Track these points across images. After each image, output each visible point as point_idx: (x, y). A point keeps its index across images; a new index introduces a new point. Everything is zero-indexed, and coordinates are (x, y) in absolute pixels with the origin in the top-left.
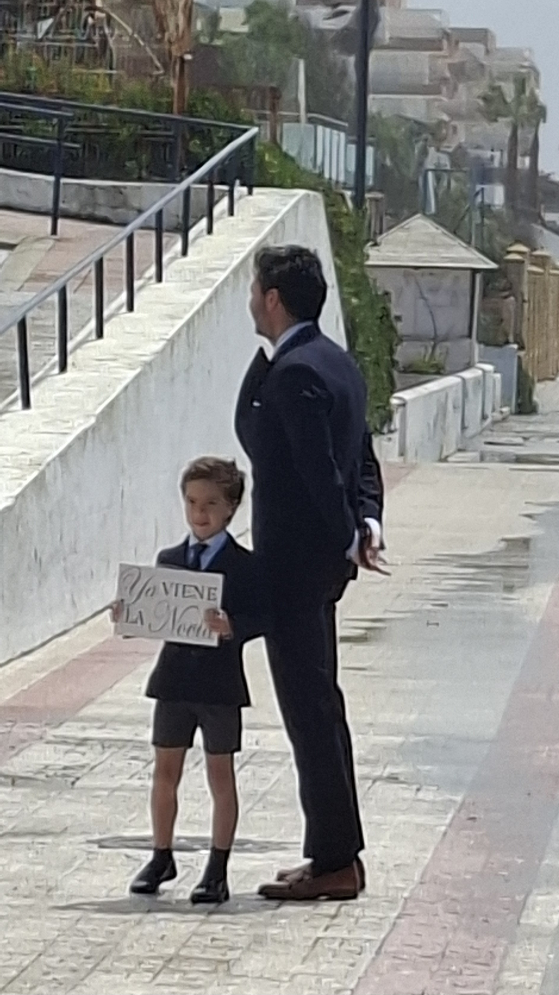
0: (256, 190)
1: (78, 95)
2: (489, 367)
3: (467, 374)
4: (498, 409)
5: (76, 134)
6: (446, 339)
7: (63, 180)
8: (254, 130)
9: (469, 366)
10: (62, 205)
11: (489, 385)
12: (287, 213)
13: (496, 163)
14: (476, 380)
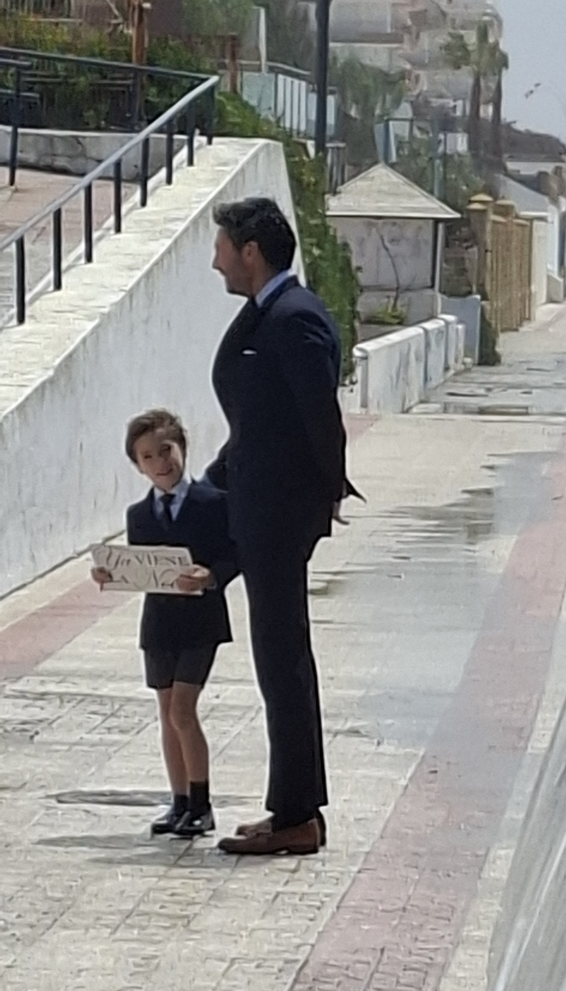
0: (215, 140)
1: (35, 44)
2: (451, 318)
3: (429, 325)
4: (460, 358)
5: (34, 83)
6: (408, 289)
7: (20, 130)
8: (214, 79)
9: (432, 317)
10: (19, 155)
11: (452, 334)
12: (248, 163)
13: (459, 113)
14: (440, 331)
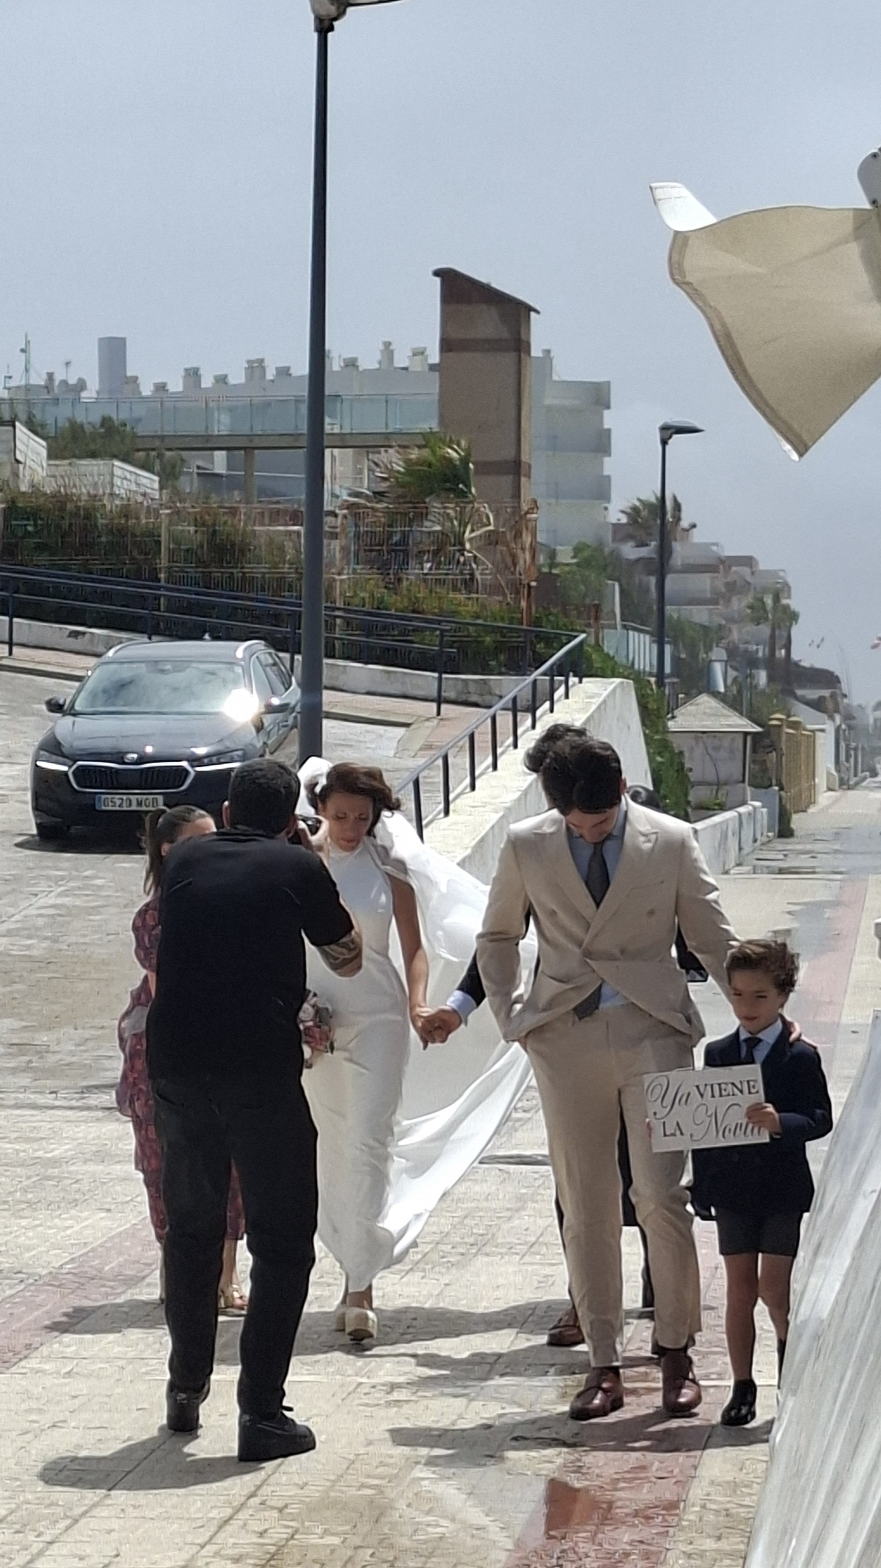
0: (585, 680)
1: (455, 613)
2: (757, 804)
3: (742, 810)
4: (765, 833)
5: (454, 642)
6: (726, 784)
7: (444, 676)
8: (583, 636)
9: (744, 803)
10: (443, 694)
11: (759, 816)
12: (608, 696)
13: (760, 654)
14: (749, 814)
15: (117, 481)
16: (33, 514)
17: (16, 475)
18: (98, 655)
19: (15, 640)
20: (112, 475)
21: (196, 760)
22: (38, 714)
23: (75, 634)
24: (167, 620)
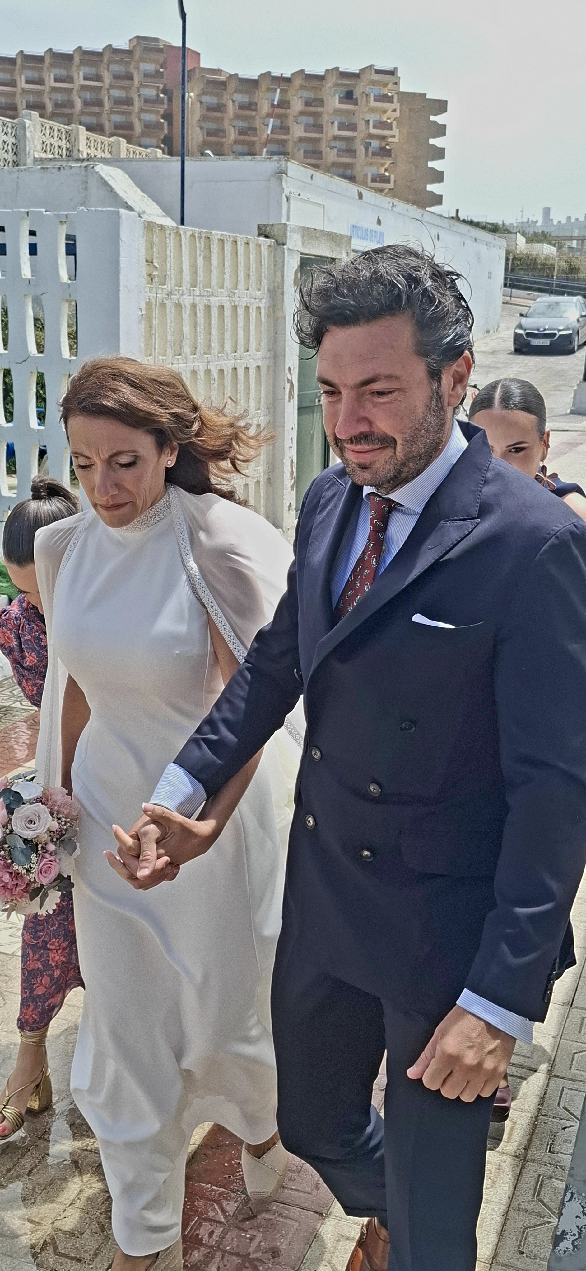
15: (544, 250)
16: (520, 259)
17: (516, 248)
18: (535, 300)
19: (513, 295)
20: (543, 248)
21: (559, 331)
22: (517, 317)
23: (529, 294)
24: (555, 290)
